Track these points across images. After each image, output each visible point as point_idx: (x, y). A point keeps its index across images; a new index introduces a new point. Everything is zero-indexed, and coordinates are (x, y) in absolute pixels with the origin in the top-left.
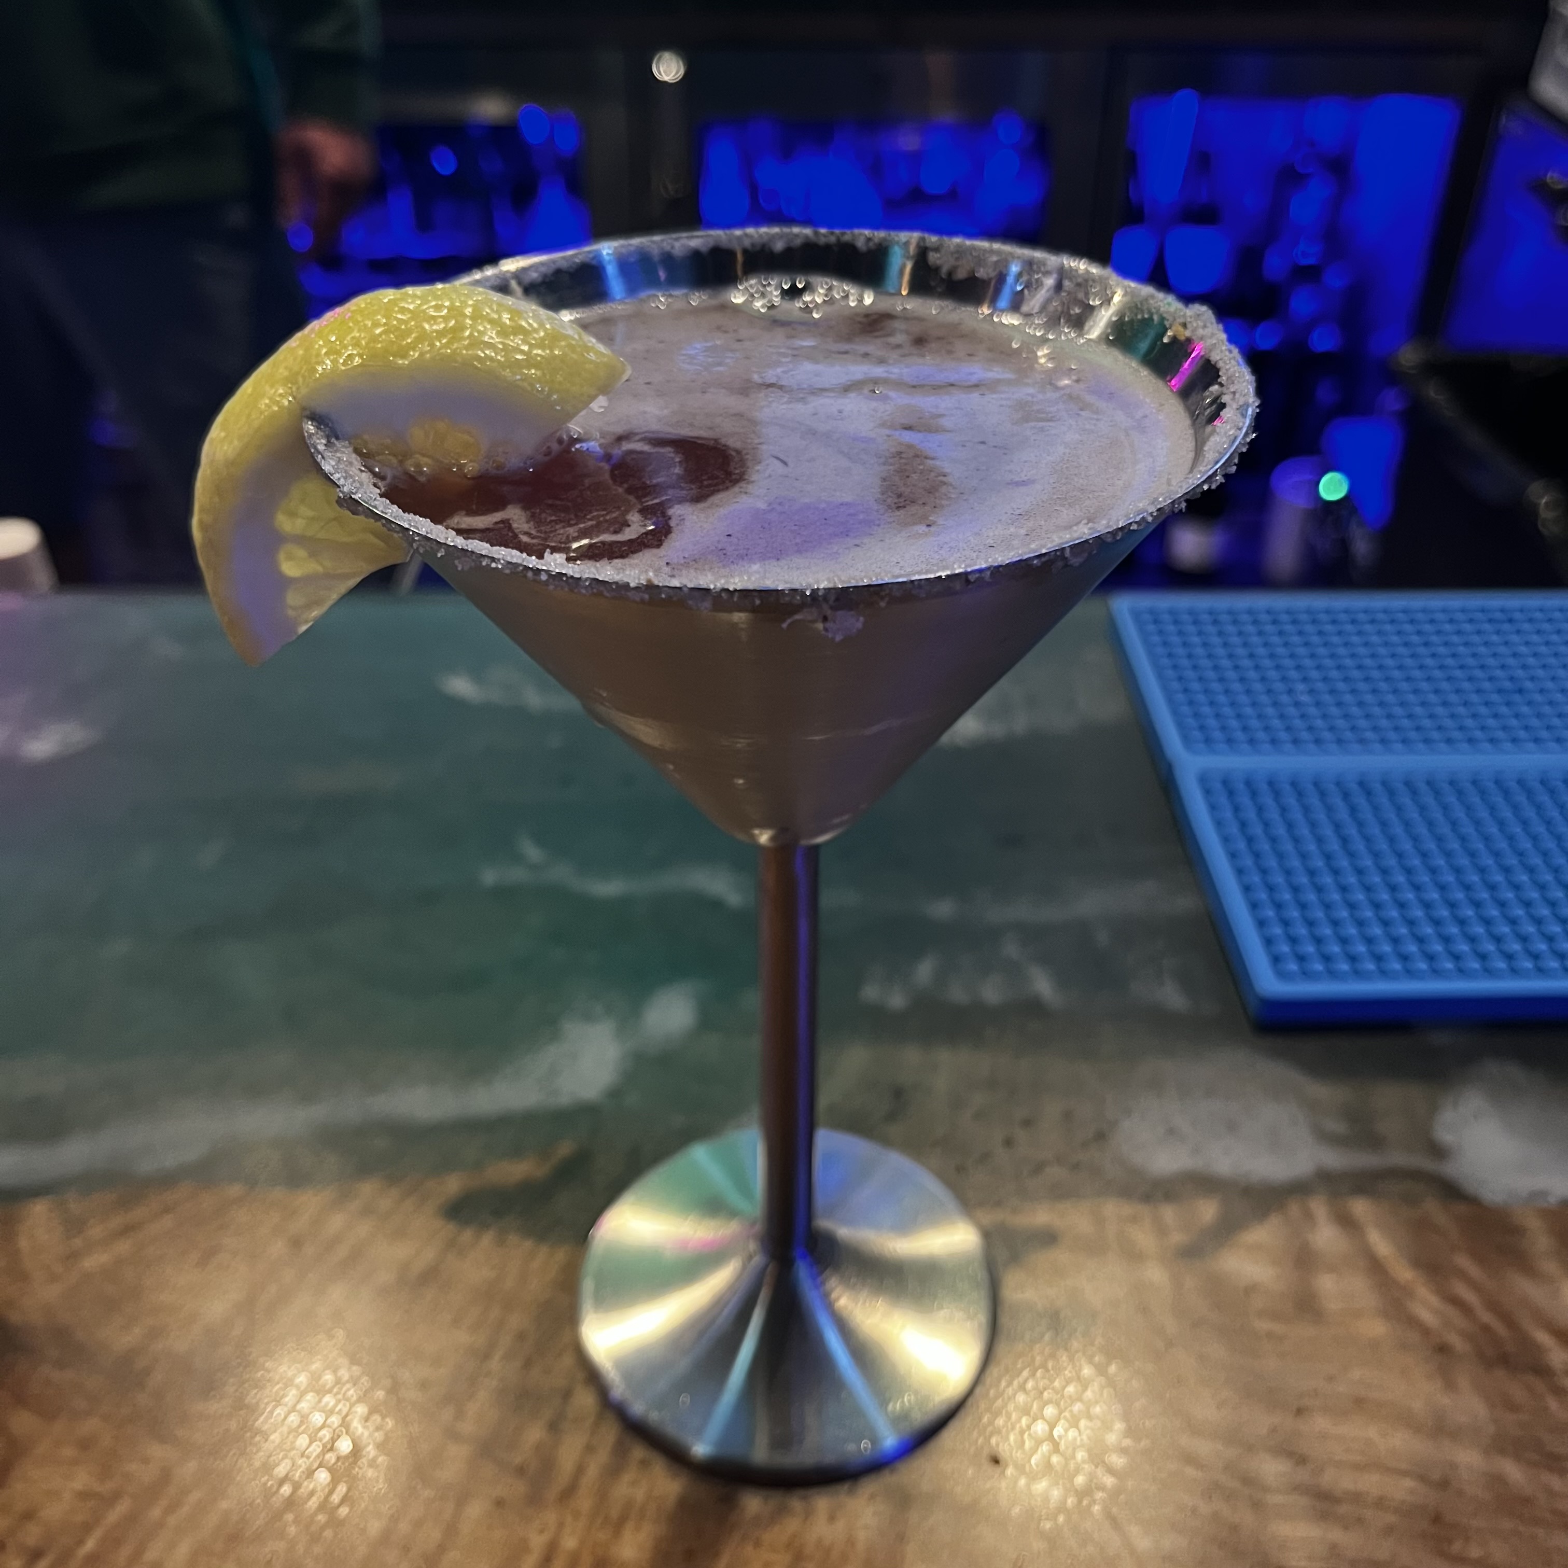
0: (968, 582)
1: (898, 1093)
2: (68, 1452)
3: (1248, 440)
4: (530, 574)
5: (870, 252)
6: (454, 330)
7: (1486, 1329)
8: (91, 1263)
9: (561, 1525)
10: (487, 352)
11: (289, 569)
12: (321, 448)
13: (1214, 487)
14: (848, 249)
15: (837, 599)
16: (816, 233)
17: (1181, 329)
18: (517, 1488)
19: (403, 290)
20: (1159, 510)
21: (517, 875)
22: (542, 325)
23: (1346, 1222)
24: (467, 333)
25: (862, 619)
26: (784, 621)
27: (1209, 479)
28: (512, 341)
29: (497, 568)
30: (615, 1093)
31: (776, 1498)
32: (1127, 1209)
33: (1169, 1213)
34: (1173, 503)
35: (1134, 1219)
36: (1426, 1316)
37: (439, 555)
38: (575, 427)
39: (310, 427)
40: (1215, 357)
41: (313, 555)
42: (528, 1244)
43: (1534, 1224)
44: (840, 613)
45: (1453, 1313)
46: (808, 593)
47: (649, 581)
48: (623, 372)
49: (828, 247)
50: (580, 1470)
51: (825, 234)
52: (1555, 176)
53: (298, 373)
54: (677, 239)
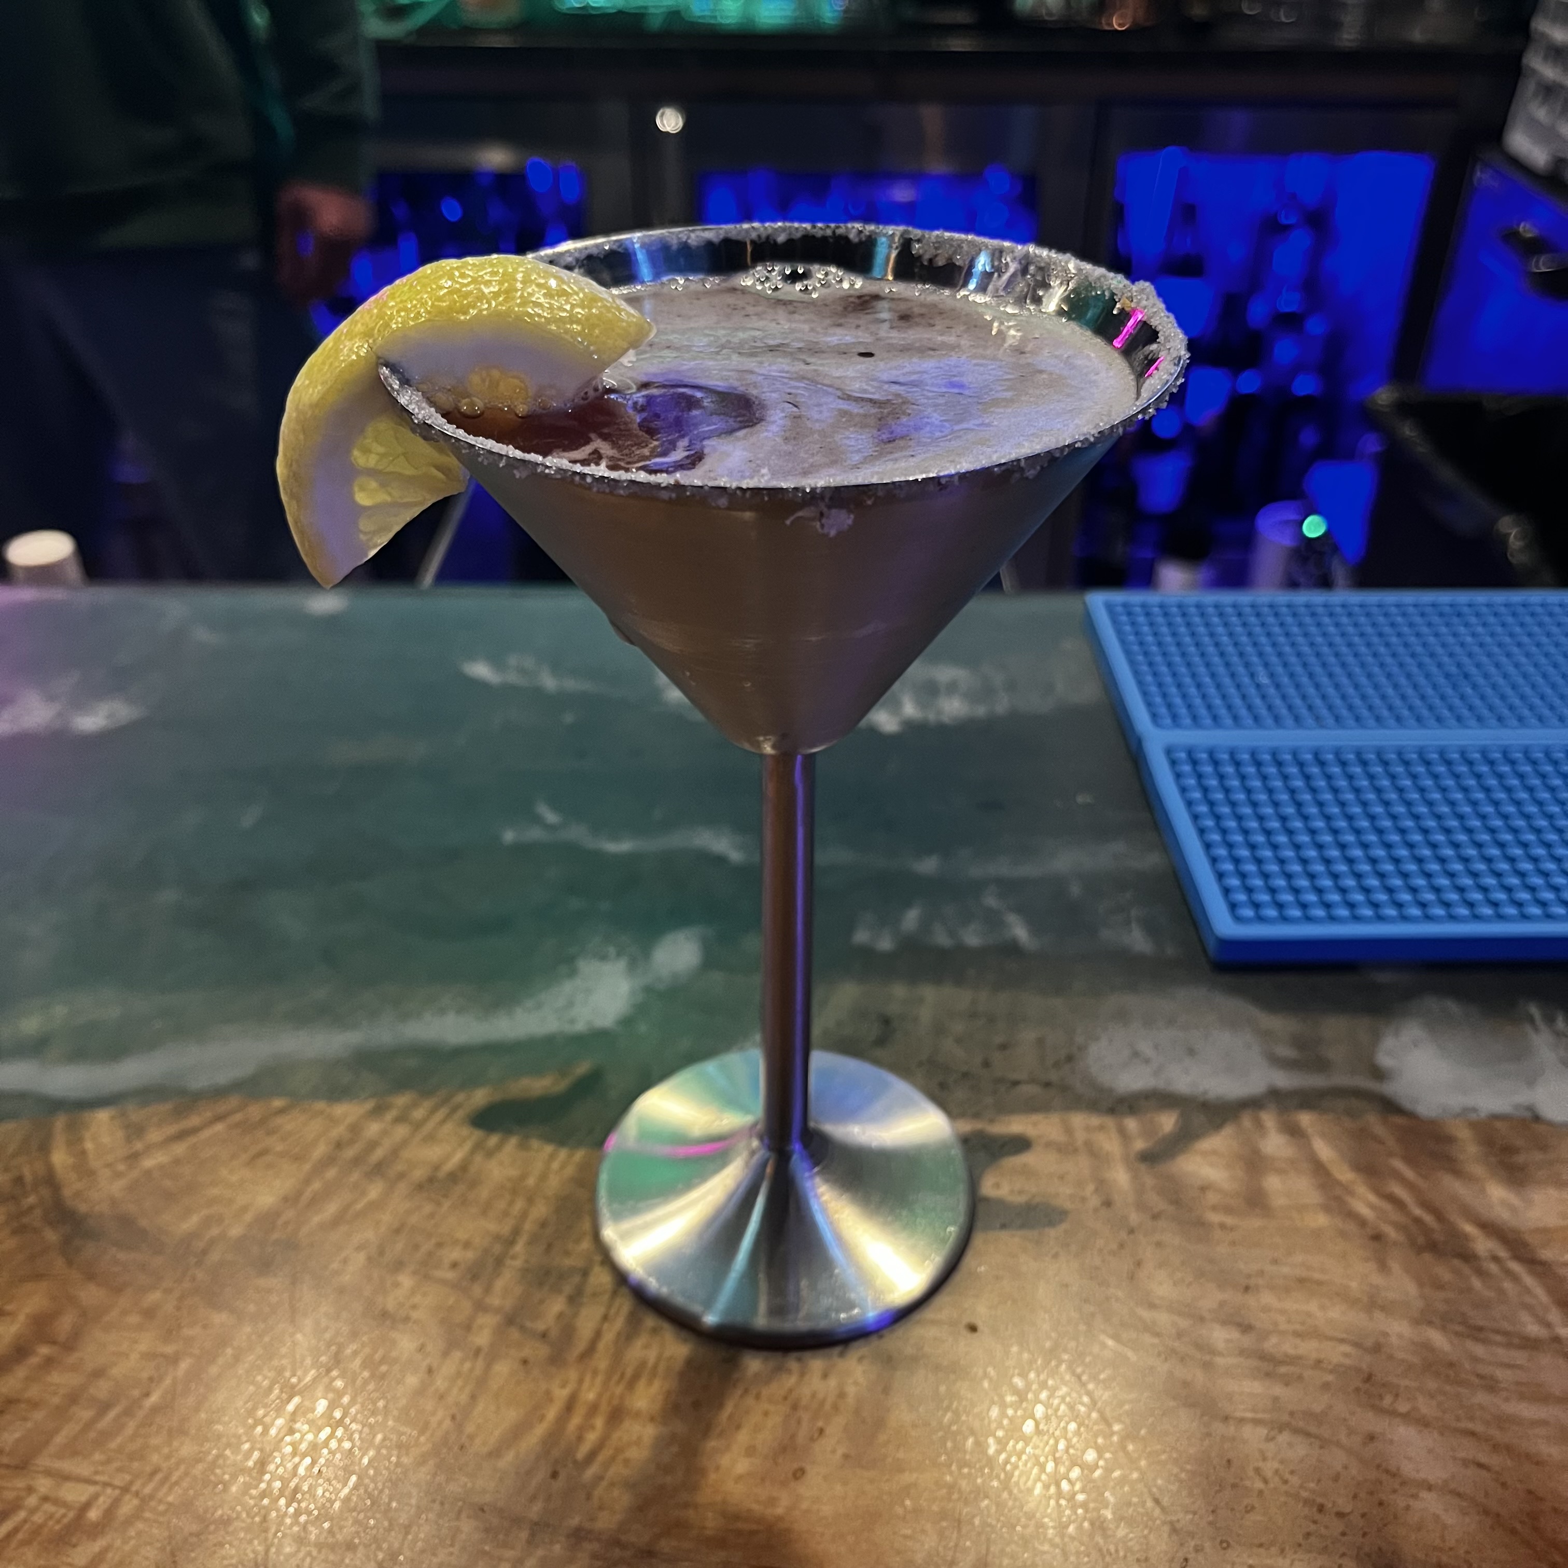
0: (939, 484)
1: (886, 1021)
2: (133, 1319)
3: (1178, 383)
4: (577, 478)
5: (861, 243)
6: (507, 292)
7: (1418, 1221)
8: (148, 1163)
9: (581, 1381)
10: (536, 310)
11: (362, 499)
12: (396, 387)
13: (1147, 418)
14: (842, 241)
15: (831, 498)
16: (814, 227)
17: (1128, 302)
18: (539, 1351)
19: (464, 260)
20: (1099, 433)
21: (535, 834)
22: (582, 290)
23: (1294, 1132)
24: (519, 293)
25: (852, 516)
26: (787, 518)
27: (1144, 411)
28: (557, 301)
29: (549, 474)
30: (627, 1022)
31: (774, 1359)
32: (1095, 1120)
33: (1131, 1124)
34: (1112, 427)
35: (1101, 1128)
36: (1365, 1211)
37: (501, 465)
38: (609, 379)
39: (385, 371)
40: (1154, 322)
41: (383, 485)
42: (549, 1149)
43: (1464, 1134)
44: (834, 511)
45: (1387, 1206)
46: (808, 490)
47: (677, 482)
48: (650, 331)
49: (824, 238)
50: (598, 1335)
51: (820, 228)
52: (1528, 226)
53: (373, 329)
54: (693, 231)
